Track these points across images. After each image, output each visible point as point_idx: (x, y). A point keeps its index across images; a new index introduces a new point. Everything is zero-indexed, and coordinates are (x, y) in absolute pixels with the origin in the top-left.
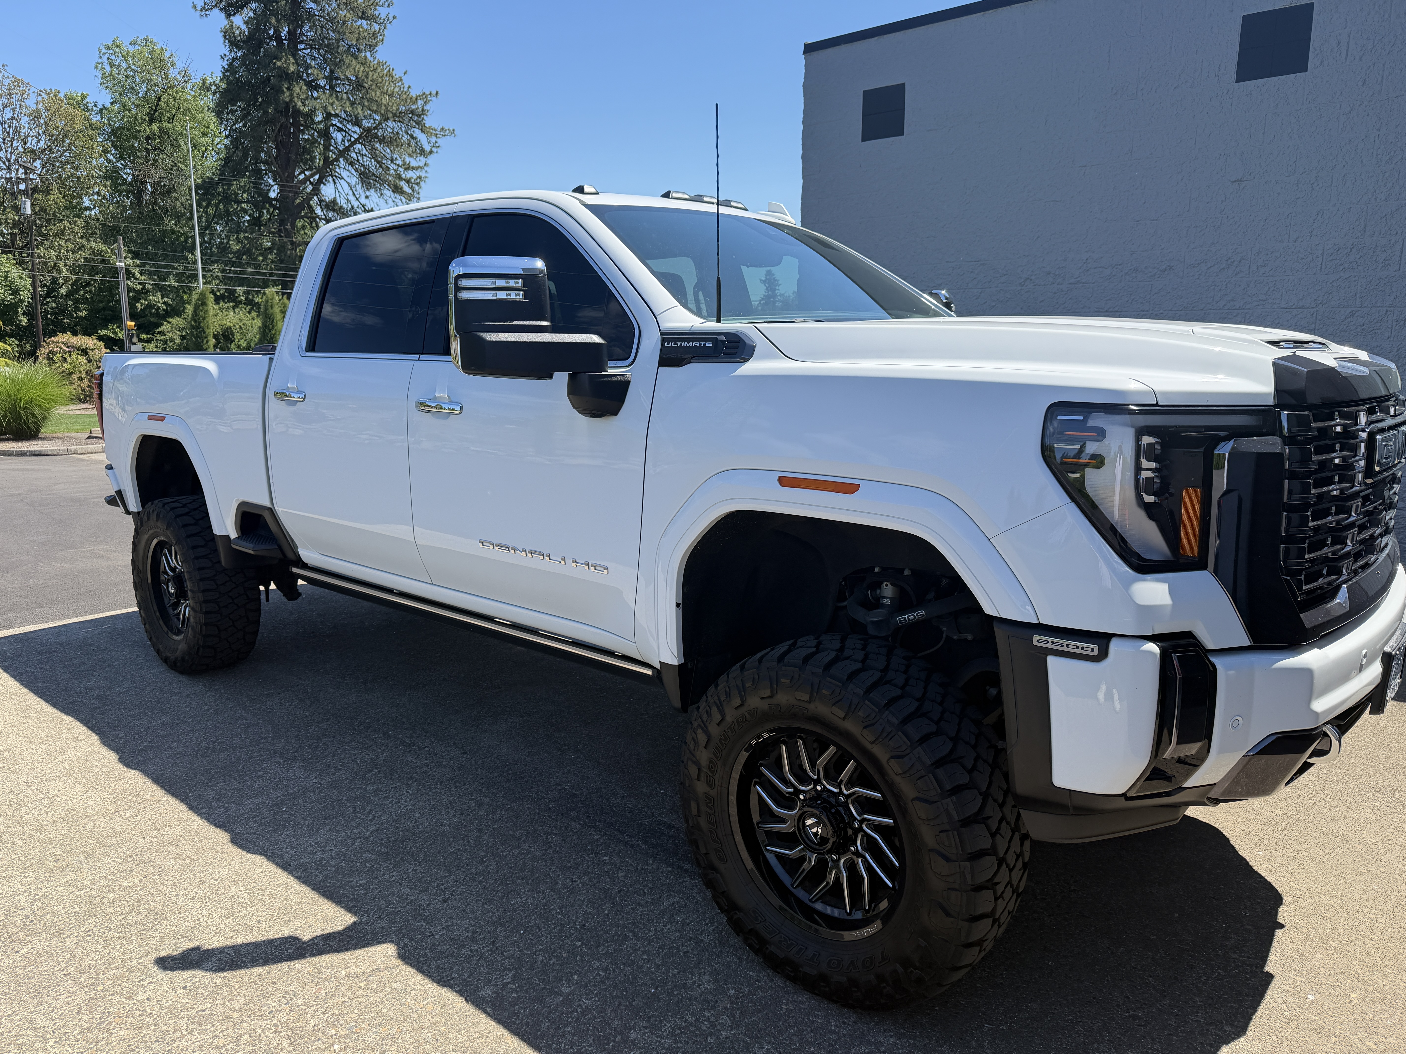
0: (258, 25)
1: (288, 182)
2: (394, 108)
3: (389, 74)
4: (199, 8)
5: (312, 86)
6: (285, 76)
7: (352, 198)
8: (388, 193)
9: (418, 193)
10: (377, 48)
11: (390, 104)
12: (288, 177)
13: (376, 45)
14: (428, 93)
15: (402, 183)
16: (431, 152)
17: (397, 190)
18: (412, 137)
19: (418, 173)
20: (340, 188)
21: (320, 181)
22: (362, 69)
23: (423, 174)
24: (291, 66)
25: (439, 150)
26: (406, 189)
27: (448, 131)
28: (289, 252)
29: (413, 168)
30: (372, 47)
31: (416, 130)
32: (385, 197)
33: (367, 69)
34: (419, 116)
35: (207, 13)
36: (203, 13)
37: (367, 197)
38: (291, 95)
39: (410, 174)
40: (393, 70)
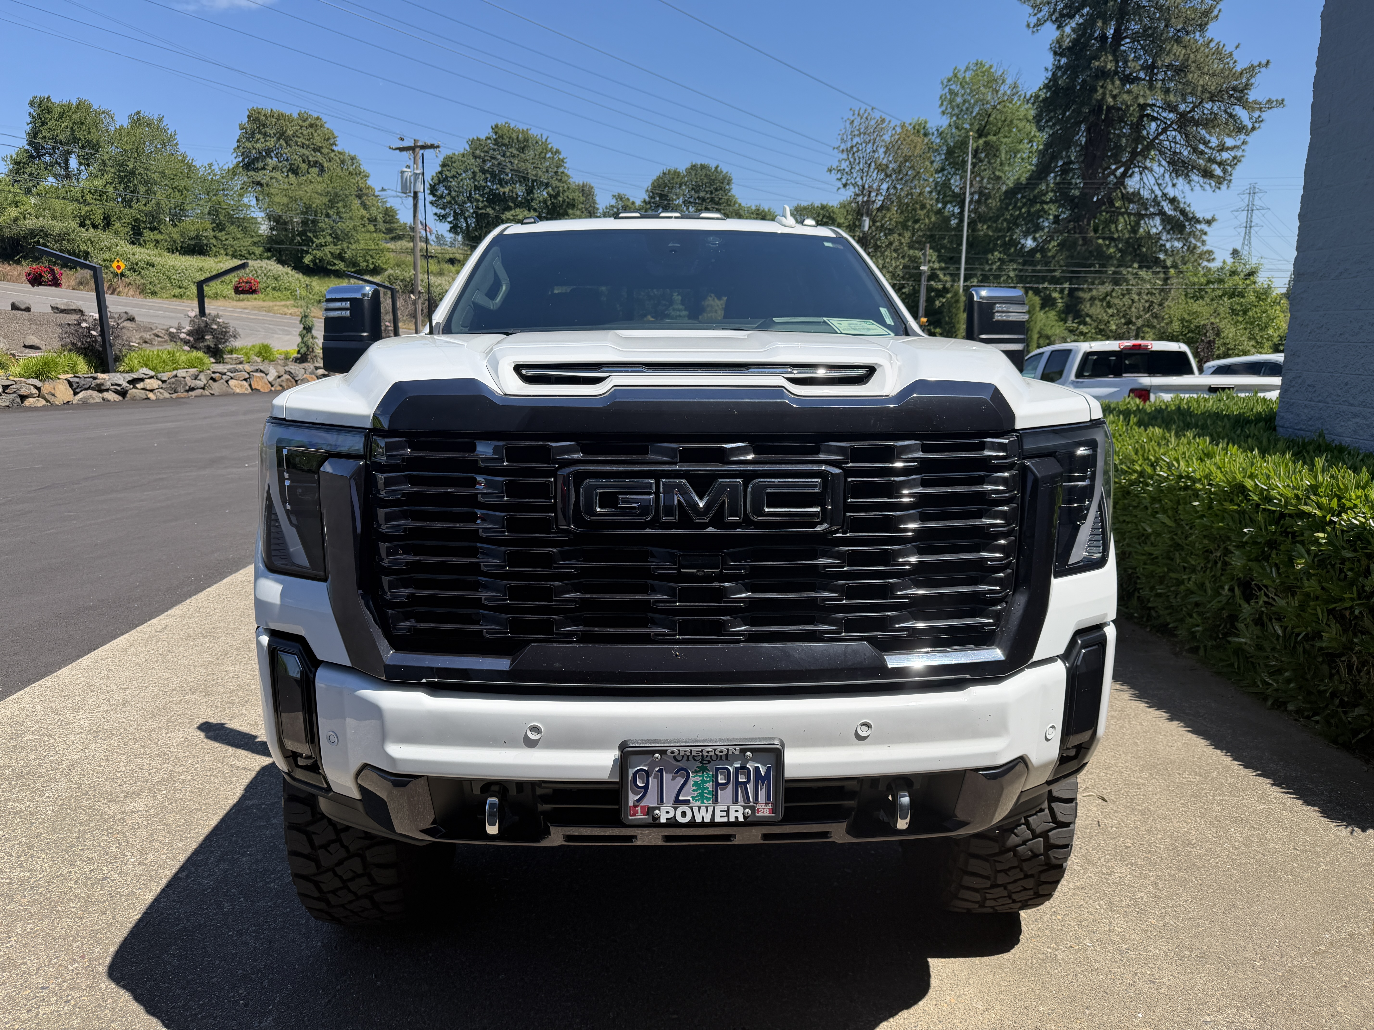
0: (1085, 29)
1: (1090, 178)
2: (1213, 88)
3: (1218, 51)
4: (1032, 25)
5: (1129, 79)
6: (1103, 74)
7: (1156, 188)
8: (1195, 177)
9: (1231, 175)
10: (1208, 26)
11: (1209, 84)
12: (1091, 174)
13: (1206, 24)
14: (1256, 63)
15: (1215, 167)
16: (1253, 129)
17: (1207, 174)
18: (1231, 116)
19: (1233, 153)
20: (1145, 180)
21: (1124, 175)
22: (1184, 51)
23: (1239, 153)
24: (1109, 63)
25: (1262, 125)
26: (1218, 171)
27: (1275, 103)
28: (1079, 248)
29: (1228, 149)
30: (1202, 27)
31: (1237, 107)
32: (1193, 183)
33: (1189, 52)
34: (1242, 91)
35: (1039, 28)
36: (1035, 29)
37: (1174, 185)
38: (1104, 94)
39: (1225, 155)
40: (1224, 46)
